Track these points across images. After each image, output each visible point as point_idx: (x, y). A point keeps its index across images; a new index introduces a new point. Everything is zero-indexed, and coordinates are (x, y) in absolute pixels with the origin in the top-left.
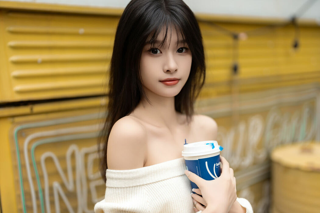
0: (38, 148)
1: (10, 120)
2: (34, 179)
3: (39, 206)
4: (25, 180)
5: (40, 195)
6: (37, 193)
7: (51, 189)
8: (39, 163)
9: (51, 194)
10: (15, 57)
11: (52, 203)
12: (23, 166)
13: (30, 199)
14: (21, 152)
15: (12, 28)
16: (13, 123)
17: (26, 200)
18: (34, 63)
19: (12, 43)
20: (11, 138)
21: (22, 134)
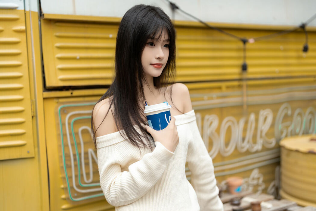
0: (76, 122)
1: (56, 100)
2: (73, 145)
3: (76, 166)
4: (66, 145)
5: (77, 157)
6: (75, 155)
7: (86, 153)
8: (77, 134)
9: (86, 158)
10: (60, 55)
11: (87, 164)
12: (65, 135)
13: (70, 160)
14: (63, 125)
15: (58, 34)
16: (57, 102)
17: (66, 160)
18: (74, 59)
19: (58, 44)
20: (56, 114)
21: (64, 111)
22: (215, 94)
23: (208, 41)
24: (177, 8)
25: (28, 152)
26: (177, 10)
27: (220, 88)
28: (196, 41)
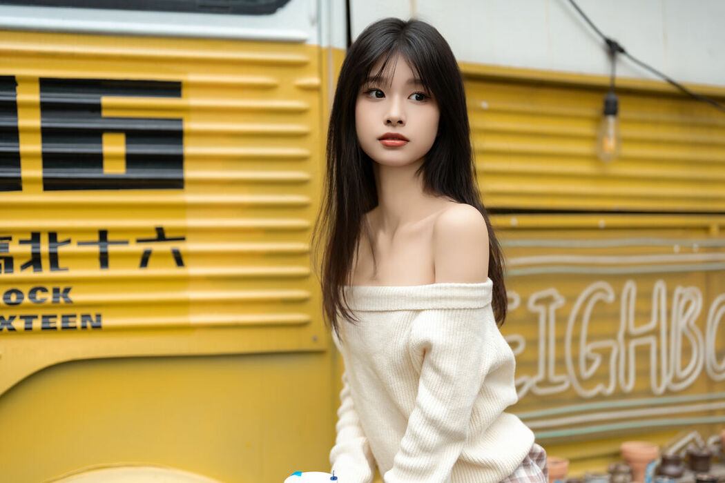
22: (697, 241)
23: (683, 125)
24: (622, 51)
25: (315, 339)
26: (621, 57)
27: (706, 229)
28: (656, 123)
